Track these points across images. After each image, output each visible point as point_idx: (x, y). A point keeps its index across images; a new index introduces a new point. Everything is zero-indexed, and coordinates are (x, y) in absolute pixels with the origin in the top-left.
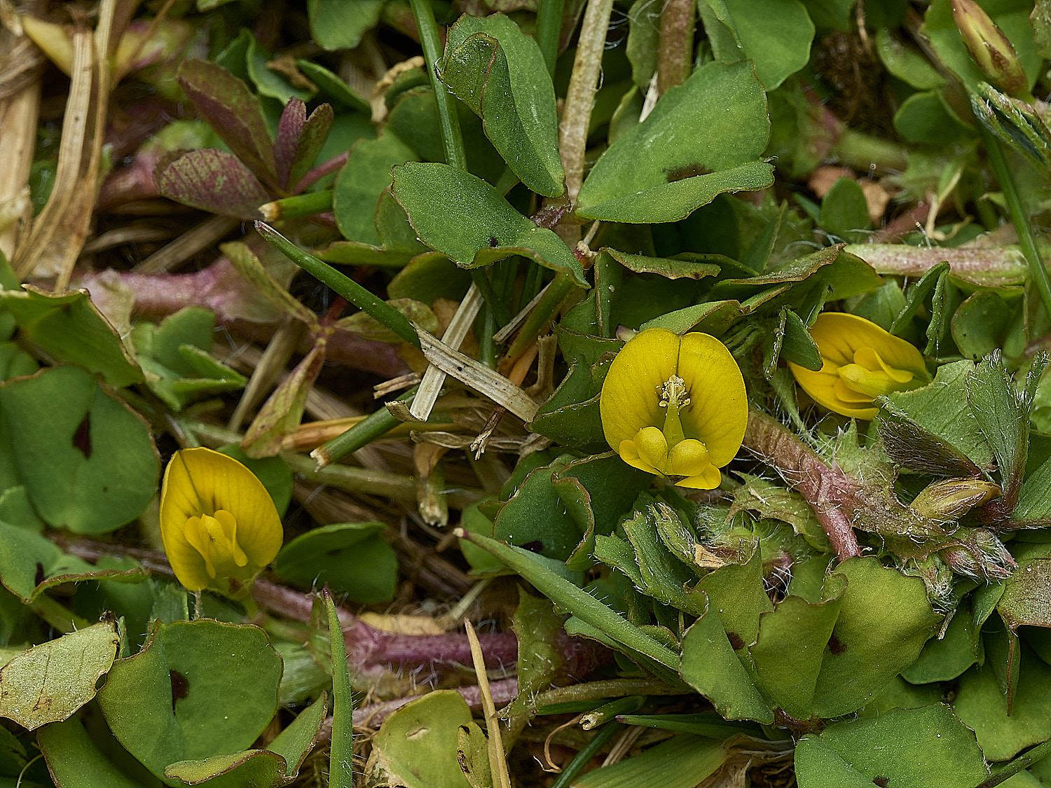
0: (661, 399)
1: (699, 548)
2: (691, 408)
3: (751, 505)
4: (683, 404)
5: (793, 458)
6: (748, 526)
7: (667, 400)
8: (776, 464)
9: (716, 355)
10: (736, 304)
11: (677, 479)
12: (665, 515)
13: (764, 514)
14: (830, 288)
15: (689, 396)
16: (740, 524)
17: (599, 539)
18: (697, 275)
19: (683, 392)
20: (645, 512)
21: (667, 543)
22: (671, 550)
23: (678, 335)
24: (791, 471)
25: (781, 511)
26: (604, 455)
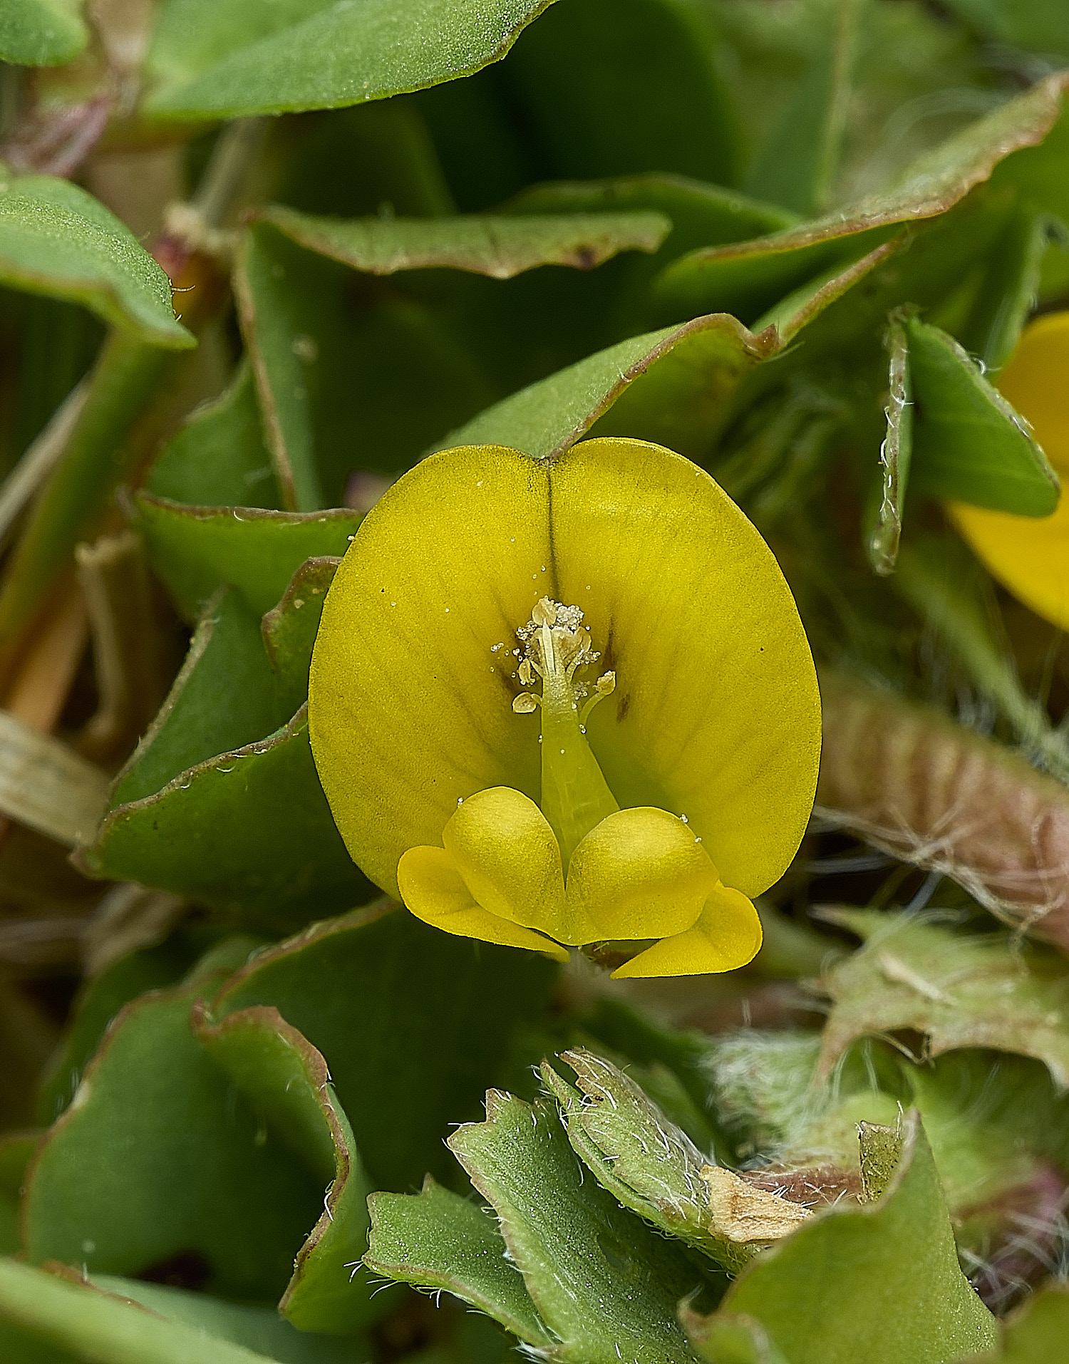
0: (513, 687)
1: (720, 1180)
2: (623, 705)
3: (892, 1014)
4: (592, 692)
5: (1014, 832)
6: (894, 1087)
7: (537, 687)
8: (959, 859)
9: (676, 507)
10: (729, 329)
11: (615, 955)
12: (592, 1085)
13: (943, 1037)
14: (1051, 233)
15: (609, 661)
16: (862, 1084)
17: (380, 1206)
18: (585, 252)
19: (586, 653)
20: (527, 1090)
21: (605, 1179)
22: (627, 1200)
23: (539, 462)
24: (1013, 876)
25: (999, 1019)
26: (357, 919)
